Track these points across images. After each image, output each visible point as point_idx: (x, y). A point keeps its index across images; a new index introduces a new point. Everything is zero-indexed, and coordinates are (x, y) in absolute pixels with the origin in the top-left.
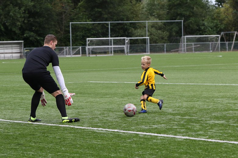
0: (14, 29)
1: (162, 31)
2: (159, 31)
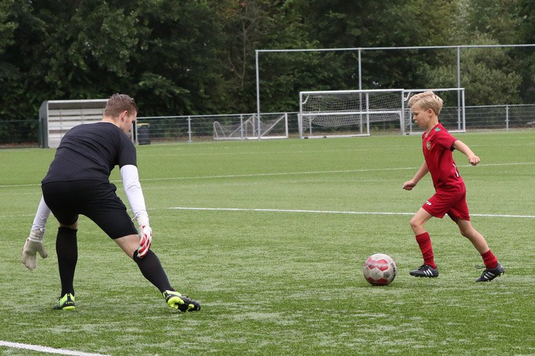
0: (113, 68)
1: (504, 72)
2: (494, 71)
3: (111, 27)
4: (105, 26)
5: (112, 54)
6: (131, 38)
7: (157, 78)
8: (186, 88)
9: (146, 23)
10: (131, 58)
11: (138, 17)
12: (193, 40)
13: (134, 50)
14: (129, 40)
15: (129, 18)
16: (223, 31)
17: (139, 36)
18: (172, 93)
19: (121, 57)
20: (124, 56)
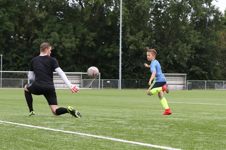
0: (182, 64)
3: (182, 50)
4: (179, 49)
5: (181, 59)
6: (188, 54)
7: (196, 68)
8: (207, 72)
9: (194, 49)
10: (188, 60)
11: (191, 46)
12: (209, 55)
13: (189, 58)
14: (187, 54)
15: (188, 47)
16: (221, 52)
17: (191, 53)
18: (202, 73)
19: (185, 60)
20: (186, 60)
